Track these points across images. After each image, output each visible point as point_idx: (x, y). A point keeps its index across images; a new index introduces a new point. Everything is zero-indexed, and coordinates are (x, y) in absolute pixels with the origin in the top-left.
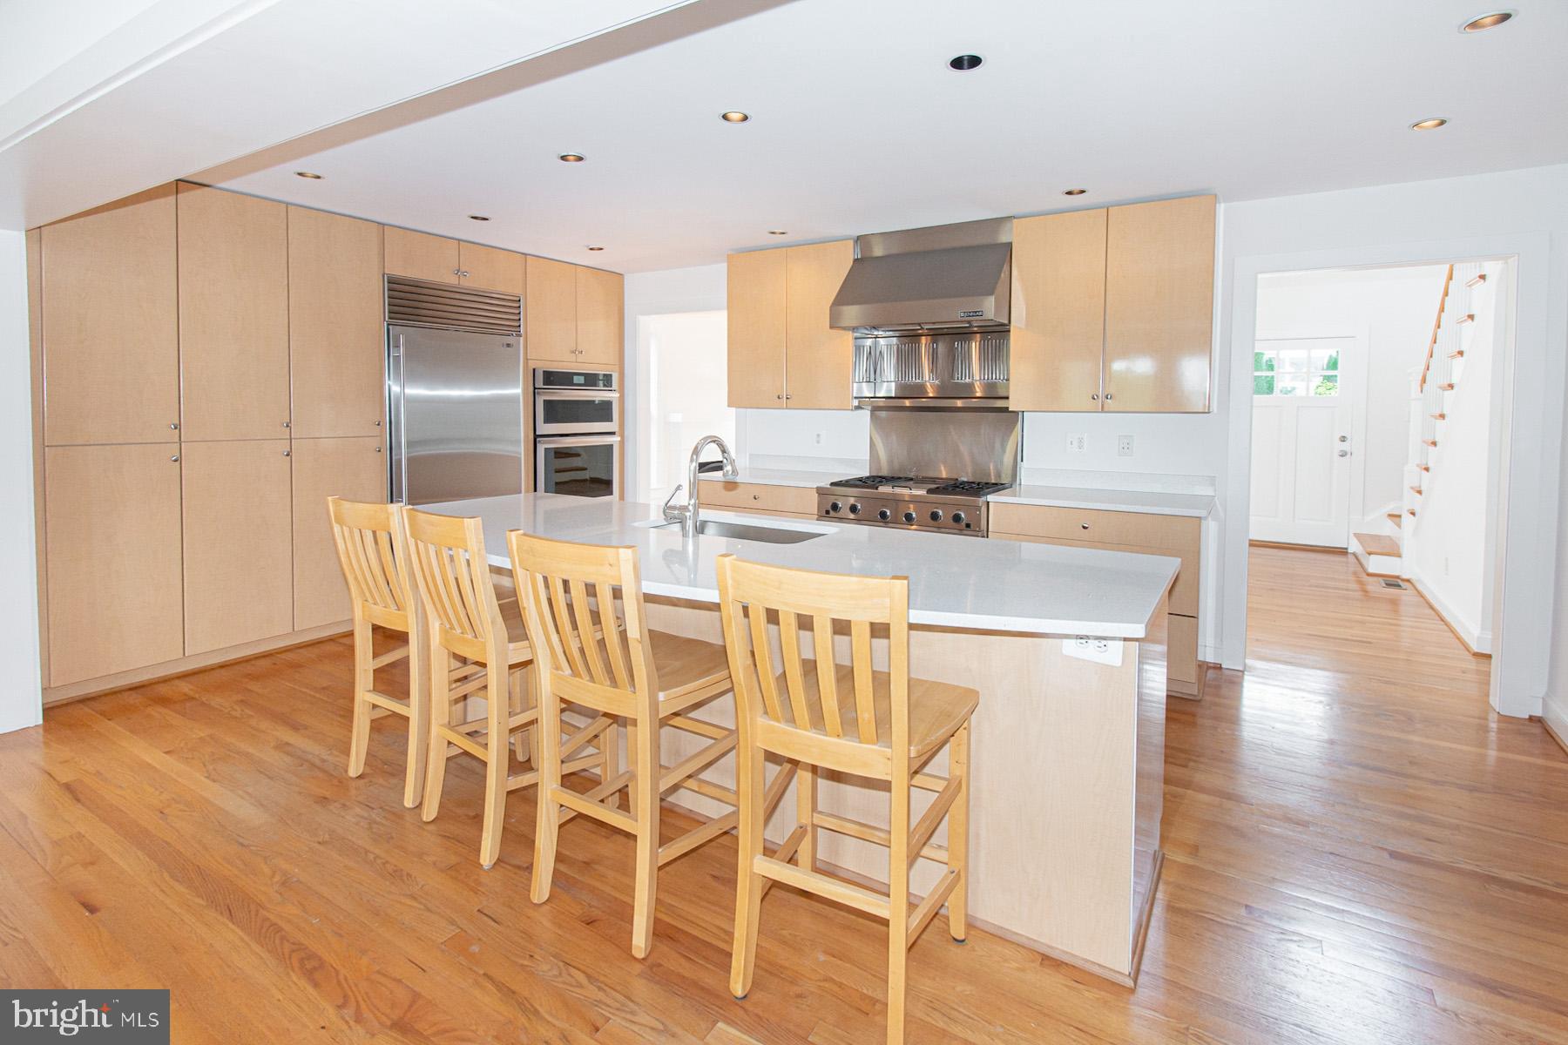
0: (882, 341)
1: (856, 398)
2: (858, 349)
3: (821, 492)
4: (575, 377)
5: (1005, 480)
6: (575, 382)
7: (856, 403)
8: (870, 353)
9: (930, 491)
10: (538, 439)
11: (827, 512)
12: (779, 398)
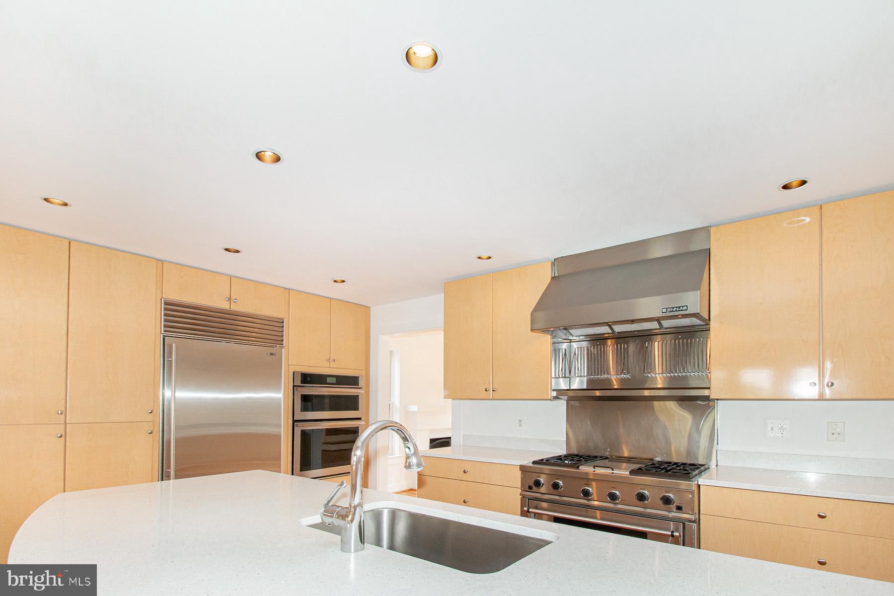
0: (575, 345)
1: (554, 390)
2: (556, 351)
3: (523, 468)
4: (328, 378)
5: (701, 461)
6: (328, 381)
7: (554, 394)
8: (565, 354)
9: (632, 472)
10: (295, 423)
11: (530, 488)
12: (486, 390)
